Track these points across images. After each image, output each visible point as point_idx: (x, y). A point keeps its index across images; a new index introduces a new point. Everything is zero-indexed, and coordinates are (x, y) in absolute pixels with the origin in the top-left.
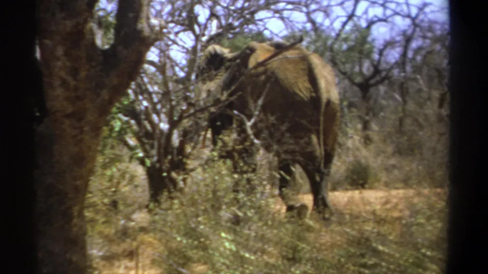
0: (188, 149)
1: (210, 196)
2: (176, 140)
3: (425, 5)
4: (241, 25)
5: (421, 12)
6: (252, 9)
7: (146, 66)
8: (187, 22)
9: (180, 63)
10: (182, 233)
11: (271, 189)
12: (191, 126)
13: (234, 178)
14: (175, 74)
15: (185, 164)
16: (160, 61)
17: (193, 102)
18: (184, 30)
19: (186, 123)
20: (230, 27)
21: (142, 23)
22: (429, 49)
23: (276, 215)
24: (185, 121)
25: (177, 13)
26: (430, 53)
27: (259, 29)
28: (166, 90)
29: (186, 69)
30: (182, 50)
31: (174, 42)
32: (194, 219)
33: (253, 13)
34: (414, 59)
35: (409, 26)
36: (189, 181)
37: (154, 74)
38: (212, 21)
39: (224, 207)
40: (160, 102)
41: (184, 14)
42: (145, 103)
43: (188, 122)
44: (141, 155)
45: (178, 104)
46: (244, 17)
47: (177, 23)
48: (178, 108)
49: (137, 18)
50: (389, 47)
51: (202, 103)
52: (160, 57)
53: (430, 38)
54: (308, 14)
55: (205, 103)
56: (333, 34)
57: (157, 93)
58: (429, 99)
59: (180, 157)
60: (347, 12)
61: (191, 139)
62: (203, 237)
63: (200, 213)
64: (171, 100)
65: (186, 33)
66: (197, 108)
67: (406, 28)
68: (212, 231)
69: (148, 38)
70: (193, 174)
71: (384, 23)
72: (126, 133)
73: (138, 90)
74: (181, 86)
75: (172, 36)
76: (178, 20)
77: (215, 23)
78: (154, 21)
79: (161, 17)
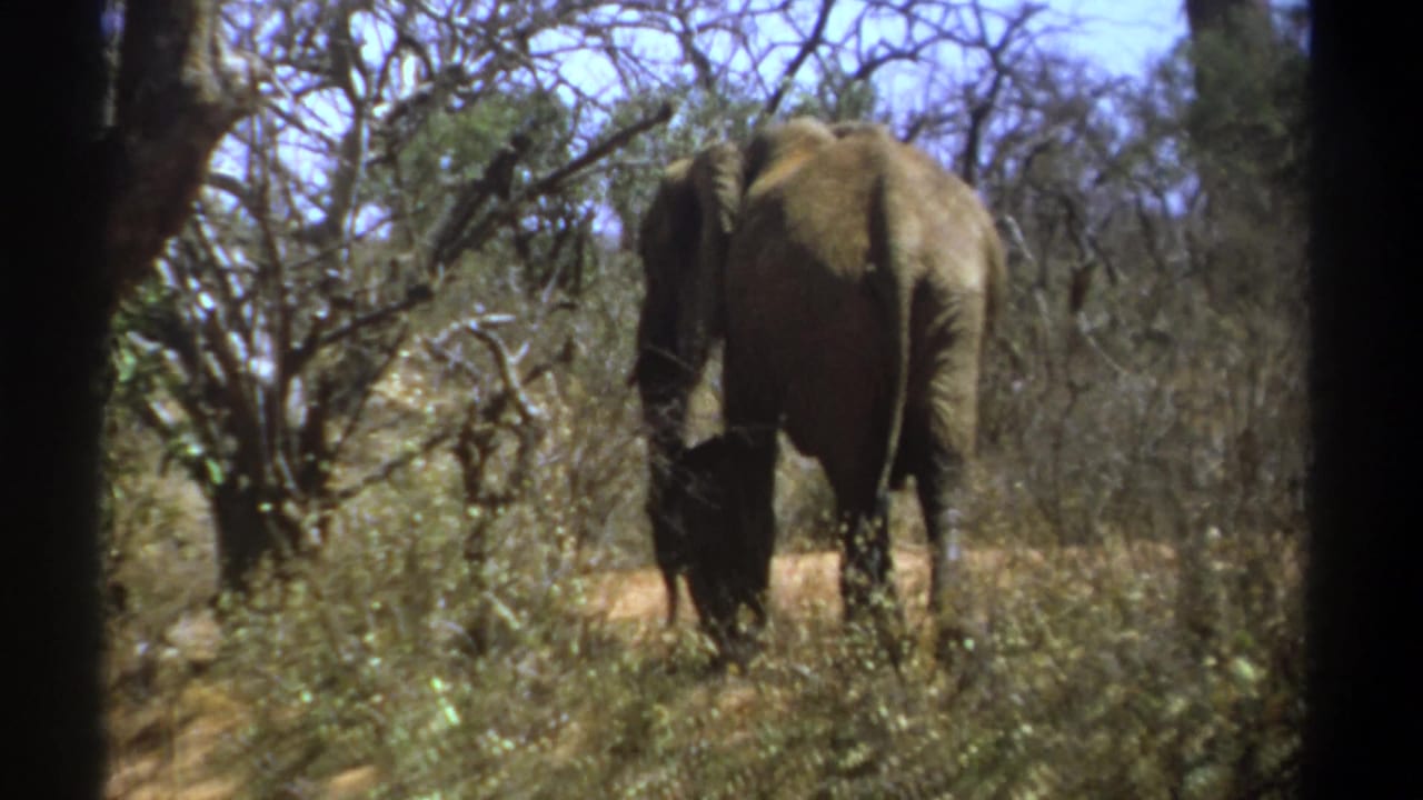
0: (335, 436)
1: (398, 569)
2: (297, 408)
3: (1028, 11)
4: (488, 72)
5: (1017, 32)
6: (520, 25)
7: (208, 191)
8: (327, 63)
9: (311, 183)
10: (318, 678)
11: (578, 547)
12: (342, 366)
13: (468, 518)
14: (295, 214)
15: (326, 476)
16: (250, 178)
17: (348, 295)
18: (320, 87)
19: (328, 356)
20: (457, 74)
21: (195, 66)
22: (1039, 139)
23: (594, 626)
24: (325, 352)
25: (298, 38)
26: (1043, 149)
27: (538, 83)
28: (266, 261)
29: (326, 200)
30: (314, 145)
31: (293, 120)
32: (353, 640)
33: (522, 37)
34: (996, 166)
35: (982, 72)
36: (337, 527)
37: (232, 216)
38: (401, 59)
39: (441, 603)
40: (250, 295)
41: (321, 40)
42: (207, 301)
43: (333, 355)
44: (195, 450)
45: (304, 299)
46: (497, 48)
47: (299, 65)
48: (305, 314)
49: (182, 51)
50: (923, 132)
51: (373, 298)
52: (250, 164)
53: (1043, 108)
54: (685, 37)
55: (381, 299)
56: (761, 96)
57: (241, 271)
58: (1042, 283)
59: (310, 457)
60: (800, 32)
61: (343, 405)
62: (376, 690)
63: (370, 619)
64: (284, 292)
65: (326, 93)
66: (360, 315)
67: (974, 77)
68: (403, 672)
69: (216, 107)
70: (349, 506)
71: (907, 64)
72: (151, 388)
73: (187, 263)
74: (312, 251)
75: (284, 104)
76: (303, 56)
77: (410, 63)
78: (233, 61)
79: (254, 47)
